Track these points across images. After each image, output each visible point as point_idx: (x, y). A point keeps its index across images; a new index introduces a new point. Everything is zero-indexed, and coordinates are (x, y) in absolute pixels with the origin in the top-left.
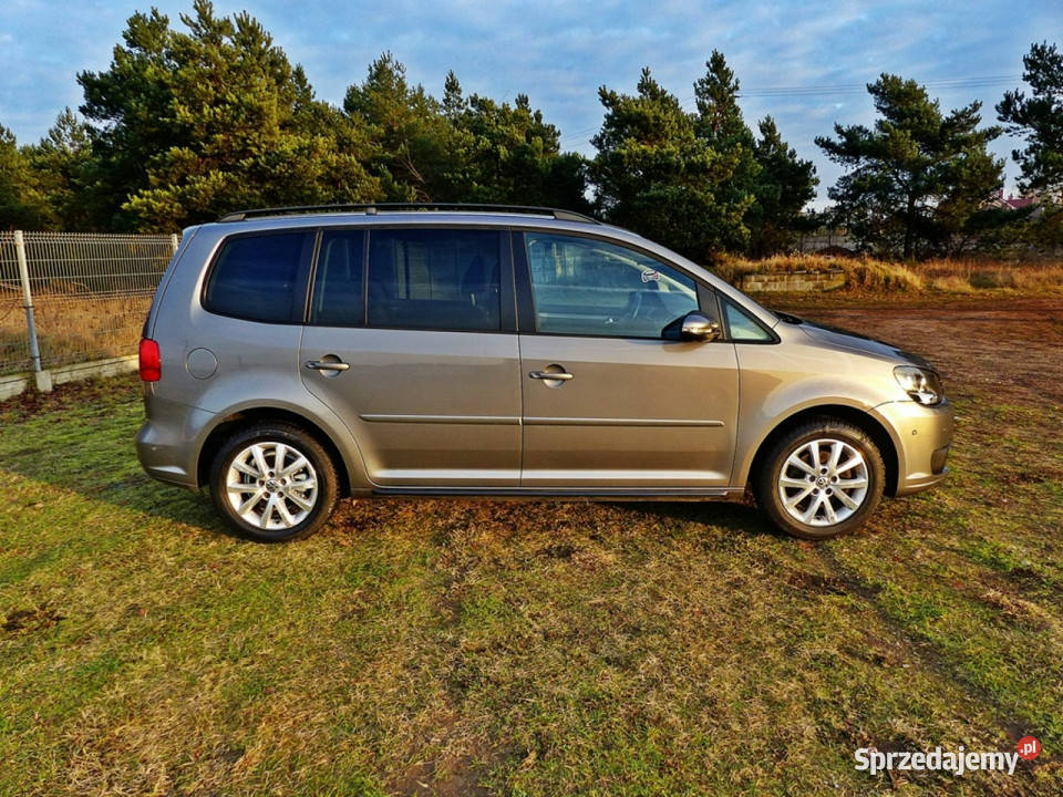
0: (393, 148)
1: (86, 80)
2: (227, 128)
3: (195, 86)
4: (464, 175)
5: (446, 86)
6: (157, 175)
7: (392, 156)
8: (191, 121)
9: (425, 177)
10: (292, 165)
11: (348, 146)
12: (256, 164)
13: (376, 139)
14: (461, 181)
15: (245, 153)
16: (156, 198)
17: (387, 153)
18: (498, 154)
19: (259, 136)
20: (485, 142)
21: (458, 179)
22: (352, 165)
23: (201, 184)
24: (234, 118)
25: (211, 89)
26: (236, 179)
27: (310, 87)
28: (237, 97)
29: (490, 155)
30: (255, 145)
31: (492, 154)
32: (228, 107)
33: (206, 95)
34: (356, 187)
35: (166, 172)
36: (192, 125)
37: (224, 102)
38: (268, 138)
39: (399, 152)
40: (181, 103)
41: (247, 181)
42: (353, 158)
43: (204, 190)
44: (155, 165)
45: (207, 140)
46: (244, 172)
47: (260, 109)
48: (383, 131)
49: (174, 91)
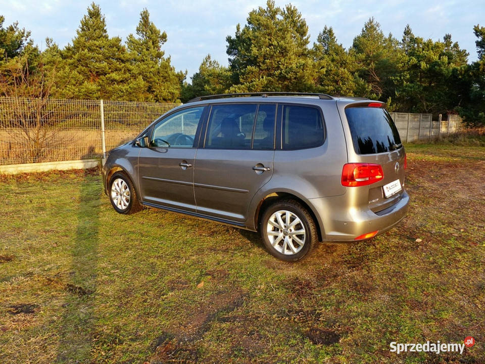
0: (369, 64)
1: (229, 39)
2: (272, 57)
3: (260, 39)
4: (401, 78)
5: (405, 33)
6: (243, 78)
7: (367, 69)
8: (257, 54)
9: (381, 79)
10: (296, 73)
11: (344, 64)
12: (281, 73)
13: (361, 61)
14: (398, 81)
15: (278, 68)
16: (239, 89)
17: (364, 67)
18: (420, 66)
19: (285, 60)
20: (414, 60)
21: (397, 80)
22: (345, 73)
23: (256, 82)
24: (275, 52)
25: (267, 39)
26: (272, 80)
27: (335, 37)
28: (278, 43)
29: (416, 67)
30: (282, 64)
31: (418, 66)
32: (272, 47)
33: (265, 42)
34: (345, 84)
35: (247, 77)
36: (257, 56)
37: (272, 45)
38: (288, 61)
39: (370, 66)
40: (255, 46)
41: (278, 81)
42: (346, 70)
43: (257, 85)
44: (243, 74)
45: (264, 63)
46: (277, 77)
47: (286, 47)
48: (364, 57)
49: (252, 41)
